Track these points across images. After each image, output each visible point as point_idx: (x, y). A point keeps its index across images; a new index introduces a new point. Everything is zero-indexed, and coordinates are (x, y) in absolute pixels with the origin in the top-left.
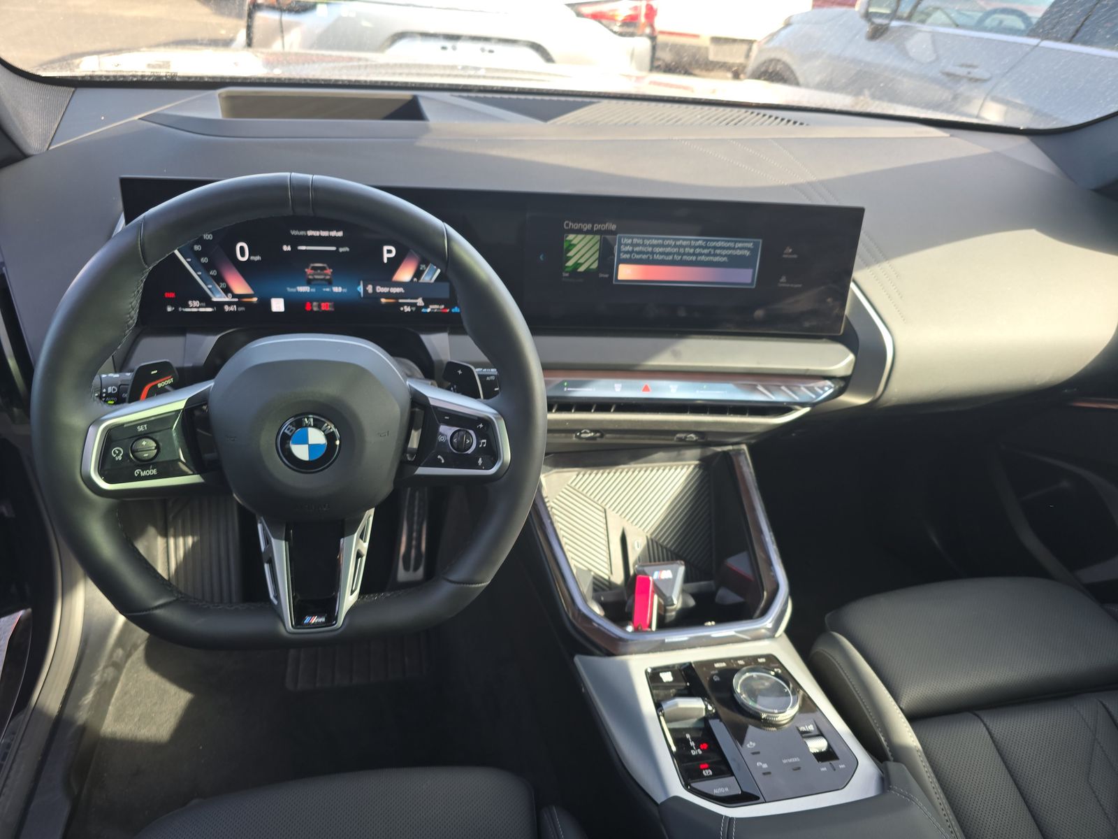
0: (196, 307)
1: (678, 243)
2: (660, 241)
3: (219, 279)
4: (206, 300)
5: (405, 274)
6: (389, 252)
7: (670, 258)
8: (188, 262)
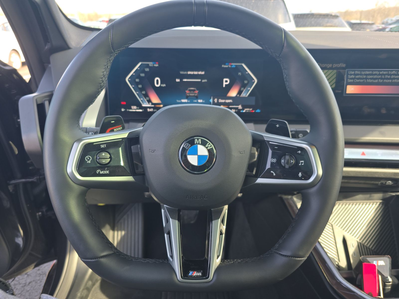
0: (135, 109)
1: (381, 73)
2: (371, 72)
3: (146, 96)
4: (139, 106)
5: (233, 93)
6: (226, 81)
7: (377, 81)
8: (133, 87)
